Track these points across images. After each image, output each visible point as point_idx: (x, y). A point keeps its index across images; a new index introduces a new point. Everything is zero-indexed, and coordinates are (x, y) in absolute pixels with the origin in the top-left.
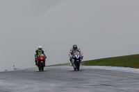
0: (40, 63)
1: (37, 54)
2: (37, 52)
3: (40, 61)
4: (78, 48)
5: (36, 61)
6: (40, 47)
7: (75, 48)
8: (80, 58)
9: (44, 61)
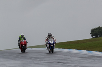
0: (23, 47)
1: (20, 40)
2: (20, 38)
3: (22, 45)
4: (52, 35)
5: (19, 45)
6: (22, 34)
7: (50, 36)
8: (53, 43)
9: (25, 45)
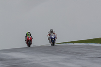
2: (27, 34)
3: (28, 40)
5: (26, 41)
6: (29, 31)
9: (31, 40)
